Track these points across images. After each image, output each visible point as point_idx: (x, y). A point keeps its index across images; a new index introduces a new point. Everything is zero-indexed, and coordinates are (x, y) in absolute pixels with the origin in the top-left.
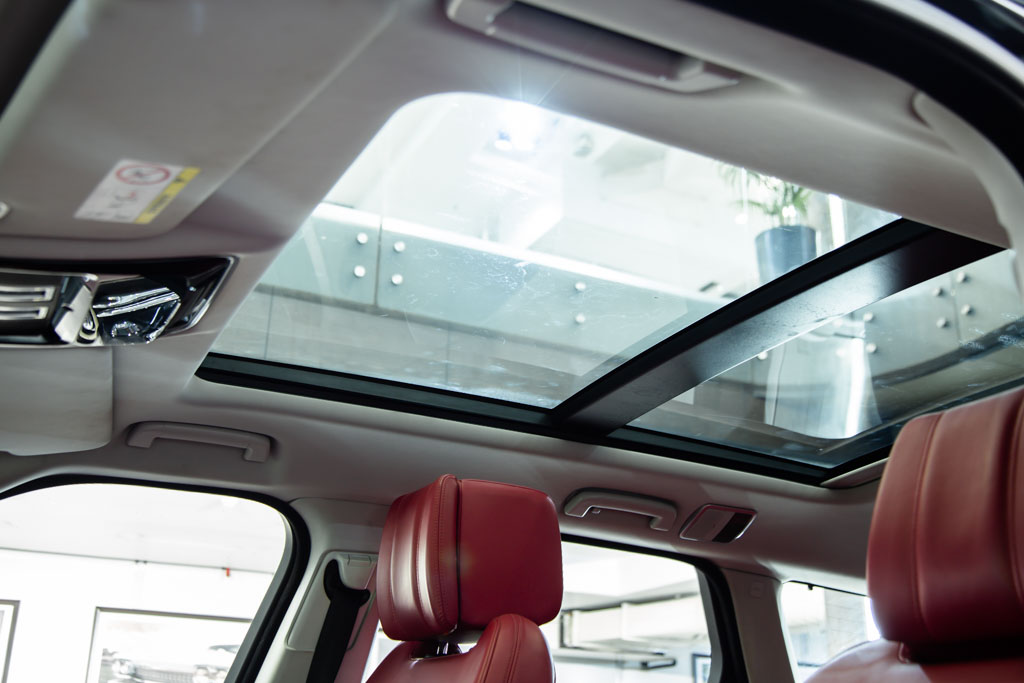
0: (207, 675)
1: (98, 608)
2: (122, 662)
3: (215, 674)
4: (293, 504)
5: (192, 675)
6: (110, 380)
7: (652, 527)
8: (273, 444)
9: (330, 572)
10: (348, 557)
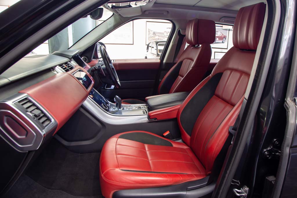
0: (166, 33)
1: (146, 21)
4: (172, 21)
5: (164, 33)
6: (140, 8)
8: (168, 12)
9: (179, 32)
10: (182, 29)
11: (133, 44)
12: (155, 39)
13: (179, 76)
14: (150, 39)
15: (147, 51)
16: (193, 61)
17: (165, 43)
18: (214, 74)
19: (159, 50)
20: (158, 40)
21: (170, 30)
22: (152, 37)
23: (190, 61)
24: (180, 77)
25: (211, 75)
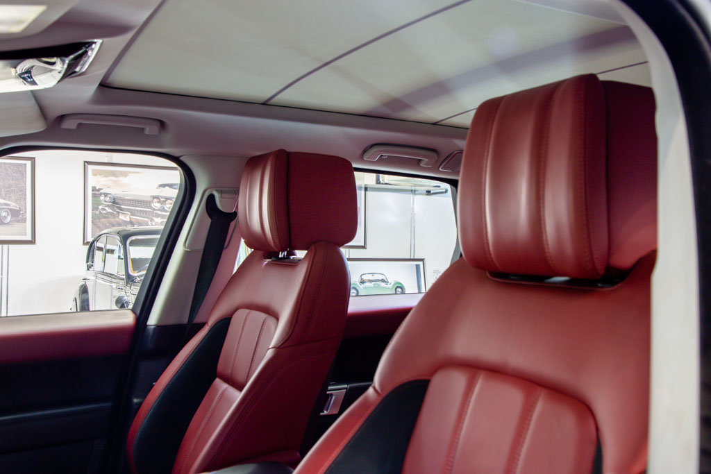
0: (161, 202)
1: (85, 162)
2: (106, 195)
3: (163, 201)
4: (181, 158)
5: (150, 202)
6: (33, 100)
7: (421, 165)
8: (162, 124)
9: (210, 202)
10: (221, 192)
11: (32, 242)
12: (119, 224)
13: (218, 380)
14: (100, 225)
15: (89, 267)
16: (277, 319)
17: (159, 236)
18: (389, 389)
19: (134, 261)
20: (130, 228)
21: (174, 193)
22: (105, 218)
23: (262, 316)
24: (221, 386)
25: (371, 390)
